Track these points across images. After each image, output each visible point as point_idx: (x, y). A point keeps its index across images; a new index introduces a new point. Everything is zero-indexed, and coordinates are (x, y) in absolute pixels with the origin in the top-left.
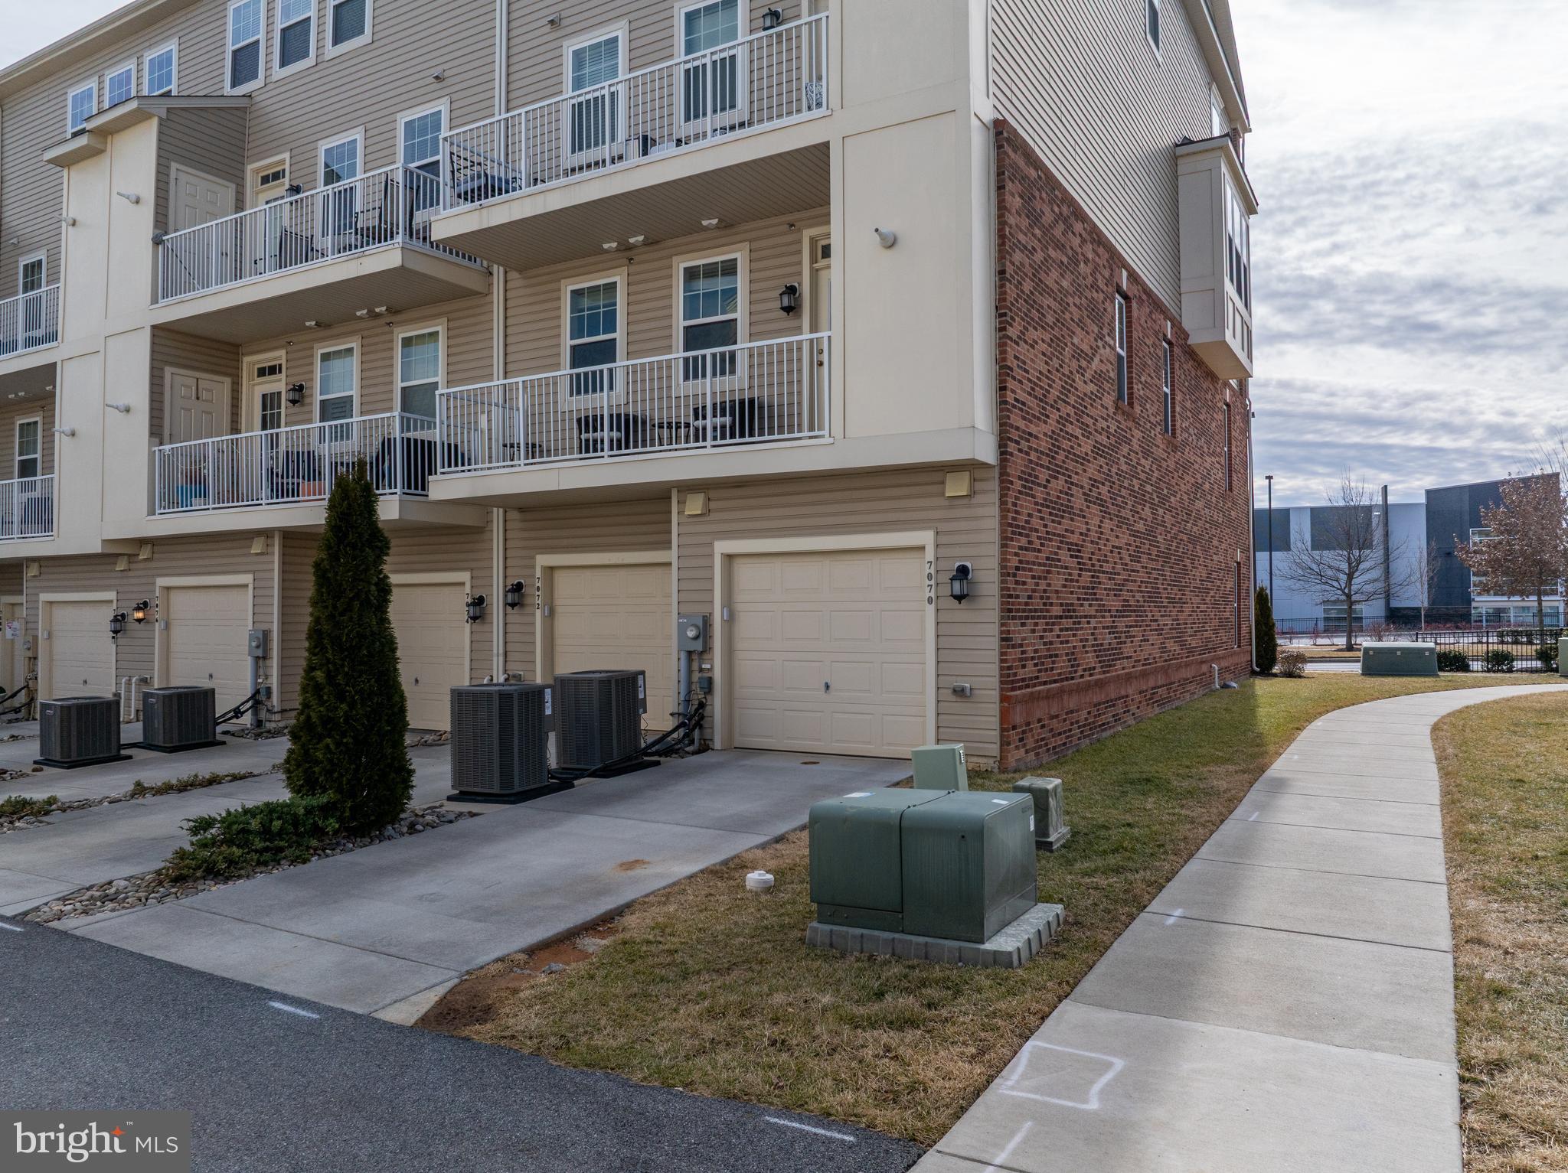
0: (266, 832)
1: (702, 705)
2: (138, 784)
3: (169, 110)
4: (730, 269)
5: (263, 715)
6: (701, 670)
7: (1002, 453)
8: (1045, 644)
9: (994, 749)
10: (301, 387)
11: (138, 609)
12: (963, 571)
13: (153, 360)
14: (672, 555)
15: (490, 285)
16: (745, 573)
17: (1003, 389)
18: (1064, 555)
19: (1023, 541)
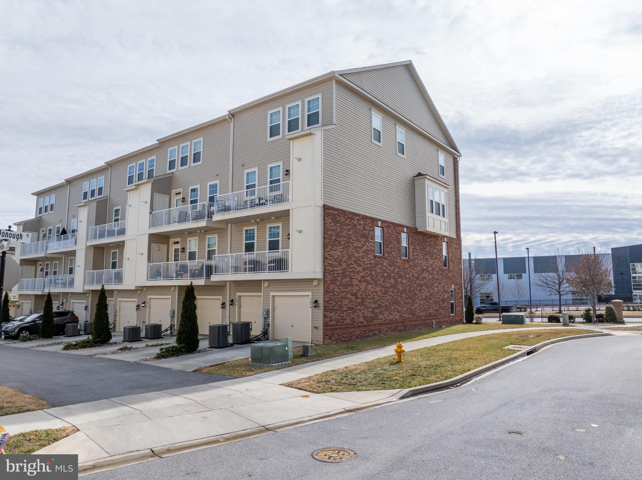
0: (172, 351)
1: (267, 330)
2: (147, 345)
3: (154, 180)
4: (278, 227)
5: (173, 331)
6: (267, 322)
7: (324, 276)
8: (340, 317)
9: (322, 340)
10: (184, 248)
11: (143, 303)
12: (316, 301)
13: (149, 242)
14: (262, 294)
15: (228, 226)
16: (277, 299)
17: (324, 262)
18: (349, 296)
19: (331, 294)
